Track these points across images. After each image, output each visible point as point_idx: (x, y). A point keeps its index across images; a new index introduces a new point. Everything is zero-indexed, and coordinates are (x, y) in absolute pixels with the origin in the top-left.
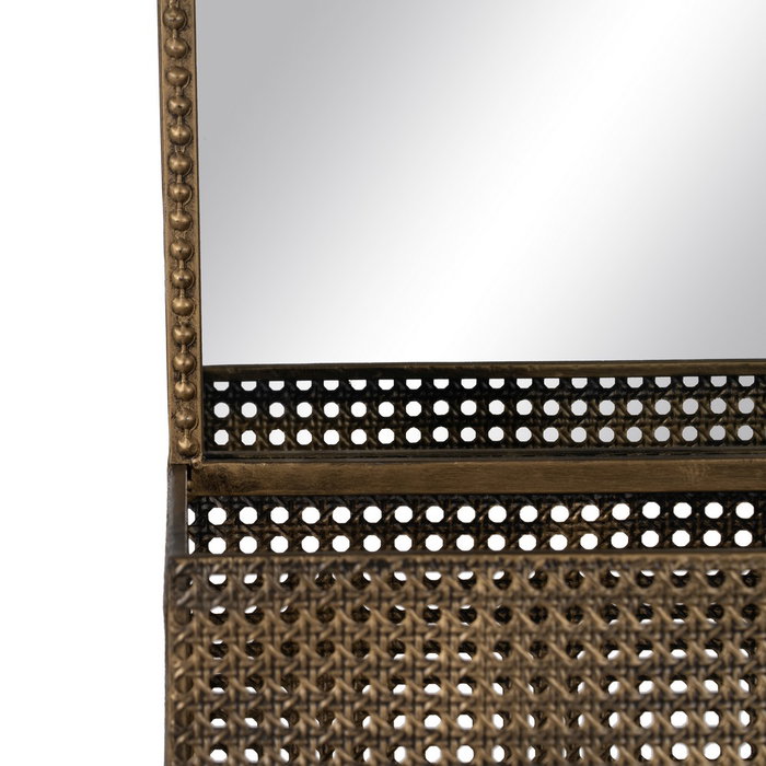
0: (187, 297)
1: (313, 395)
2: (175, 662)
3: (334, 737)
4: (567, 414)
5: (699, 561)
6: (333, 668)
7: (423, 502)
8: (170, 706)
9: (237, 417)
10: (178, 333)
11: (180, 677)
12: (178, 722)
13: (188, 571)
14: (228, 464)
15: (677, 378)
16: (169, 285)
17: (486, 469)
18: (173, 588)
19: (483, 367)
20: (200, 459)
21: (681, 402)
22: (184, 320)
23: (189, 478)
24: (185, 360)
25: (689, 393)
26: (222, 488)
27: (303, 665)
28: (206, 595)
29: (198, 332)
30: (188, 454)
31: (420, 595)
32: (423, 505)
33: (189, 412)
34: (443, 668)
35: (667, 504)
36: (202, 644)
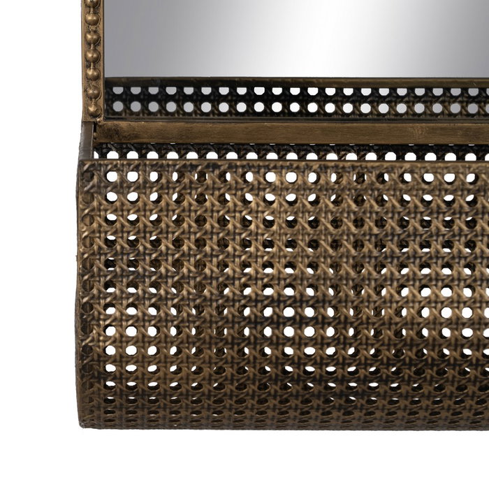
0: (95, 13)
1: (177, 97)
2: (83, 228)
3: (183, 277)
4: (340, 112)
5: (417, 167)
6: (183, 233)
7: (245, 149)
8: (80, 256)
9: (127, 111)
10: (89, 37)
11: (86, 237)
12: (84, 266)
13: (92, 169)
14: (120, 122)
15: (411, 90)
16: (84, 6)
17: (285, 127)
18: (82, 180)
19: (286, 80)
20: (102, 118)
21: (413, 105)
22: (93, 28)
23: (95, 131)
24: (93, 54)
25: (419, 99)
26: (116, 137)
27: (164, 231)
28: (102, 185)
29: (102, 36)
30: (94, 115)
31: (239, 187)
32: (244, 152)
33: (96, 88)
34: (253, 234)
35: (401, 154)
36: (100, 216)
